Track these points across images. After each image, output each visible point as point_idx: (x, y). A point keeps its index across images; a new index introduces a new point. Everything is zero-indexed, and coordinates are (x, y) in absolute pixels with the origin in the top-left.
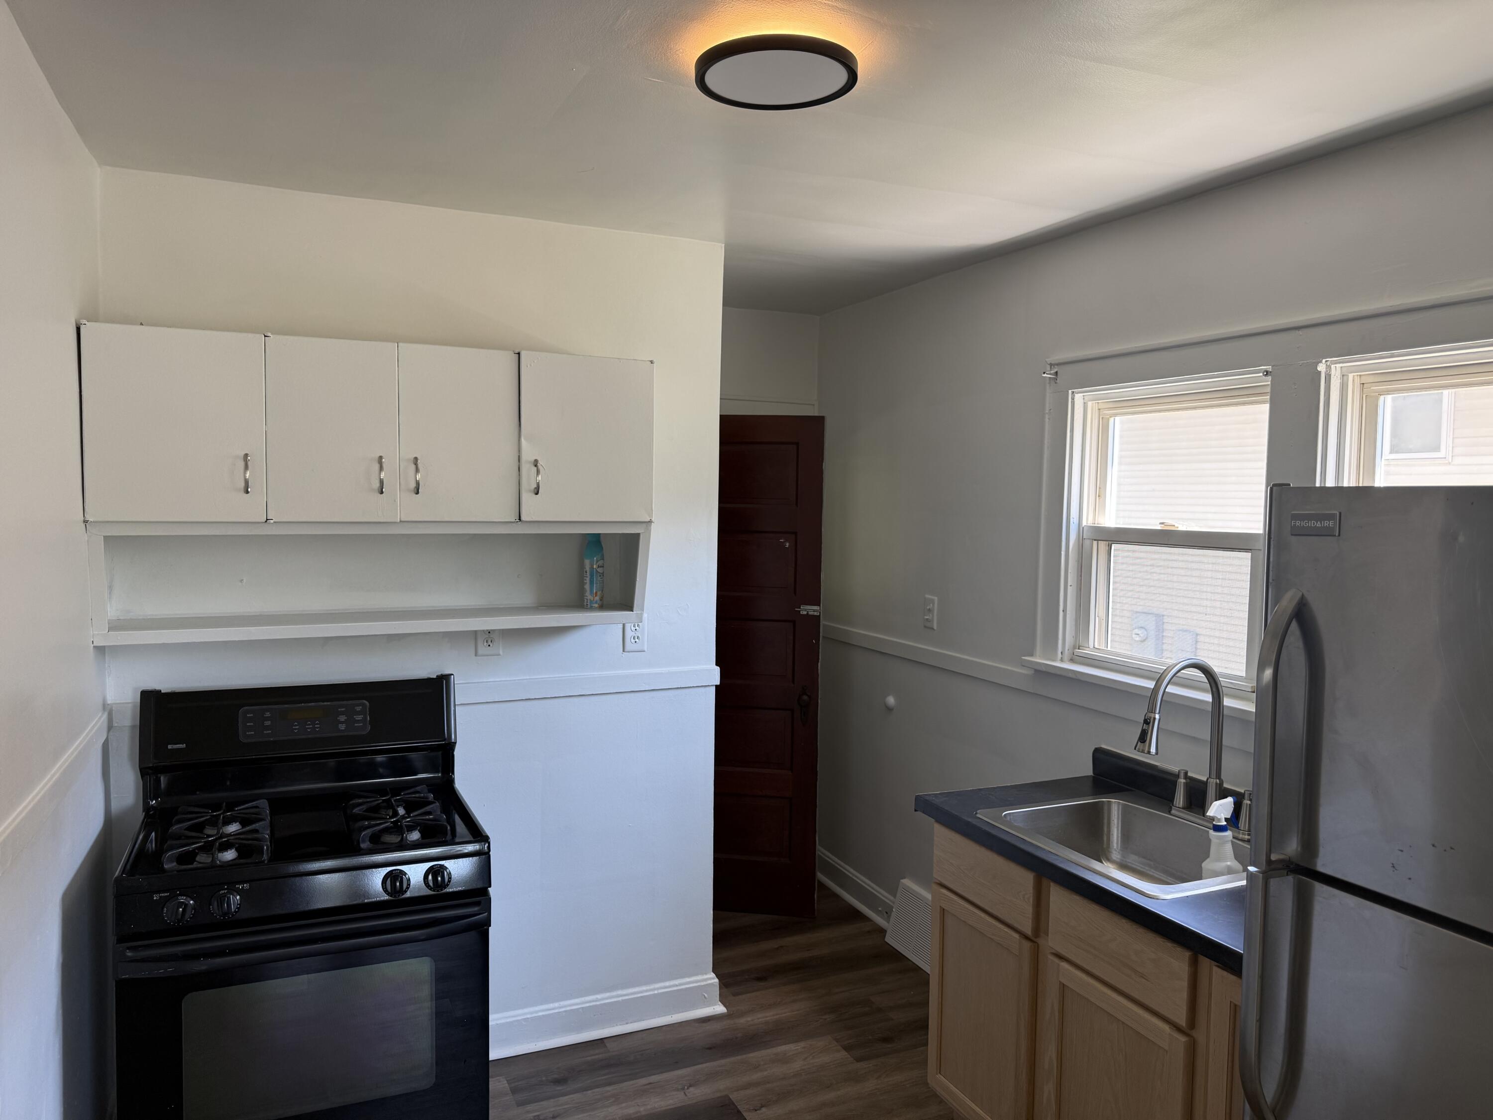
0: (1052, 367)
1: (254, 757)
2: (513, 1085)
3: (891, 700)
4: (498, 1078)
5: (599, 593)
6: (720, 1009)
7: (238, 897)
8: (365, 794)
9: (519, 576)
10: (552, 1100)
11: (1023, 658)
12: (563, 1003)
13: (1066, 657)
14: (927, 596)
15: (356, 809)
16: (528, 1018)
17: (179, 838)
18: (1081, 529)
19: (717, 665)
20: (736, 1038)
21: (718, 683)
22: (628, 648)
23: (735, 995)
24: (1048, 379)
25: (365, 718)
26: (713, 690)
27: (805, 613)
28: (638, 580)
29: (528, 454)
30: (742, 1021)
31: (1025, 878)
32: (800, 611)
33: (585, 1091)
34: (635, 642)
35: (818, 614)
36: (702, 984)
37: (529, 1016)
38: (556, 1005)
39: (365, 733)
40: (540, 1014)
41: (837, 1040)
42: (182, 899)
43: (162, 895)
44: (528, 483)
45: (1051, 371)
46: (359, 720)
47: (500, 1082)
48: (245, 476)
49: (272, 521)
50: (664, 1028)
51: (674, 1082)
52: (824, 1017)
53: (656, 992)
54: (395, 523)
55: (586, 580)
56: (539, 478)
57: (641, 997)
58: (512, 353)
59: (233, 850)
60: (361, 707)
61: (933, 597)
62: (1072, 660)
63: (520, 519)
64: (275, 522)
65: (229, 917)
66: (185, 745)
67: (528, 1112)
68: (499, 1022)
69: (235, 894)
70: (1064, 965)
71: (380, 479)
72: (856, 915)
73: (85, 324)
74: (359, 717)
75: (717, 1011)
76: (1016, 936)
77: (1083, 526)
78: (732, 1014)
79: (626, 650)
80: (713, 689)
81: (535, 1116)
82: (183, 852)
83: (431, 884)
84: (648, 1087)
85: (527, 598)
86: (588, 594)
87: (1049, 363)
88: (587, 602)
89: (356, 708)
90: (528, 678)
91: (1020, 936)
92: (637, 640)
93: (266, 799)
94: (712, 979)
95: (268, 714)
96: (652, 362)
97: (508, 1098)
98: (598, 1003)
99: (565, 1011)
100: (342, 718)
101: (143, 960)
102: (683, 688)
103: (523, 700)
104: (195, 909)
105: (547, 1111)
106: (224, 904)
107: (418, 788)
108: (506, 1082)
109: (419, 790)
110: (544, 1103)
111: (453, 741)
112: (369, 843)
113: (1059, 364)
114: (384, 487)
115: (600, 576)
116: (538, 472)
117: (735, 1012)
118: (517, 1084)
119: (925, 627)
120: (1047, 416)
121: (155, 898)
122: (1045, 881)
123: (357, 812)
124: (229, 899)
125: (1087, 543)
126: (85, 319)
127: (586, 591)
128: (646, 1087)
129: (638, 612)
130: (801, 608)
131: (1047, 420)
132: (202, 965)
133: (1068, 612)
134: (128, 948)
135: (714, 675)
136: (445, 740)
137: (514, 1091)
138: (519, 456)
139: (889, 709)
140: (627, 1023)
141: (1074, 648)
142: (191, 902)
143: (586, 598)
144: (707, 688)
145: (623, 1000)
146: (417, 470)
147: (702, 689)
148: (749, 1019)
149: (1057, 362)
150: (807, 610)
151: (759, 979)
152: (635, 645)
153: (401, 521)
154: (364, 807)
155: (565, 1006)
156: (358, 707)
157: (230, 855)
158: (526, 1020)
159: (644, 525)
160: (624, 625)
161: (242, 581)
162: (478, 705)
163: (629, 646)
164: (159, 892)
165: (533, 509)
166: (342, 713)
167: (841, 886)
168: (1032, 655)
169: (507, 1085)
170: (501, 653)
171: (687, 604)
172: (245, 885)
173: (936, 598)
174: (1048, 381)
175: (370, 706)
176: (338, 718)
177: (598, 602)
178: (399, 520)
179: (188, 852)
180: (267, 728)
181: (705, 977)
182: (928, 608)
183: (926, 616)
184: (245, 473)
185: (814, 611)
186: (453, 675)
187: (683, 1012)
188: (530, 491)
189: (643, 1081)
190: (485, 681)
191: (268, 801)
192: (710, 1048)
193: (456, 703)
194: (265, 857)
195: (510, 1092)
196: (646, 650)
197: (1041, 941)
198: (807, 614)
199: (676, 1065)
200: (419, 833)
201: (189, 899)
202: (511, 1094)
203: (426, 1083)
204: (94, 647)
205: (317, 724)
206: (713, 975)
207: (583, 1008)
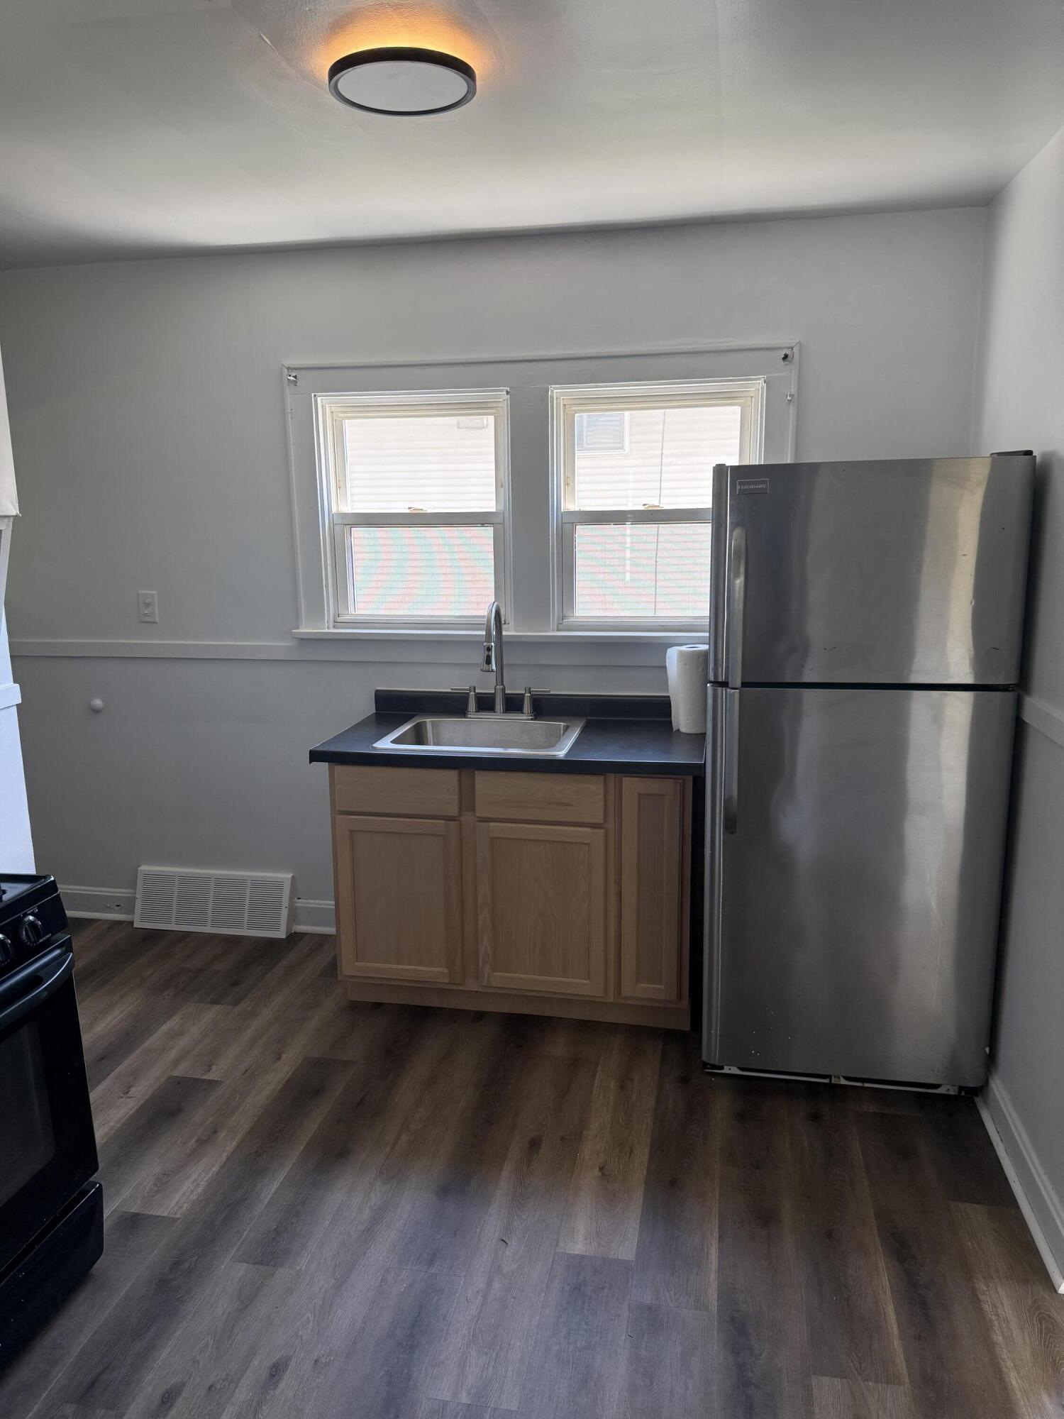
3: (97, 703)
11: (294, 631)
13: (331, 626)
14: (143, 592)
18: (331, 516)
19: (15, 682)
20: (116, 1041)
21: (19, 701)
26: (15, 711)
41: (199, 1002)
52: (165, 995)
61: (150, 592)
62: (335, 627)
70: (494, 824)
76: (442, 822)
77: (333, 512)
80: (15, 709)
87: (286, 366)
91: (446, 821)
113: (297, 369)
120: (289, 416)
125: (337, 527)
131: (289, 419)
135: (14, 694)
139: (96, 712)
141: (338, 615)
144: (10, 709)
147: (6, 710)
149: (295, 366)
168: (298, 628)
173: (155, 592)
182: (145, 602)
183: (143, 611)
197: (463, 818)
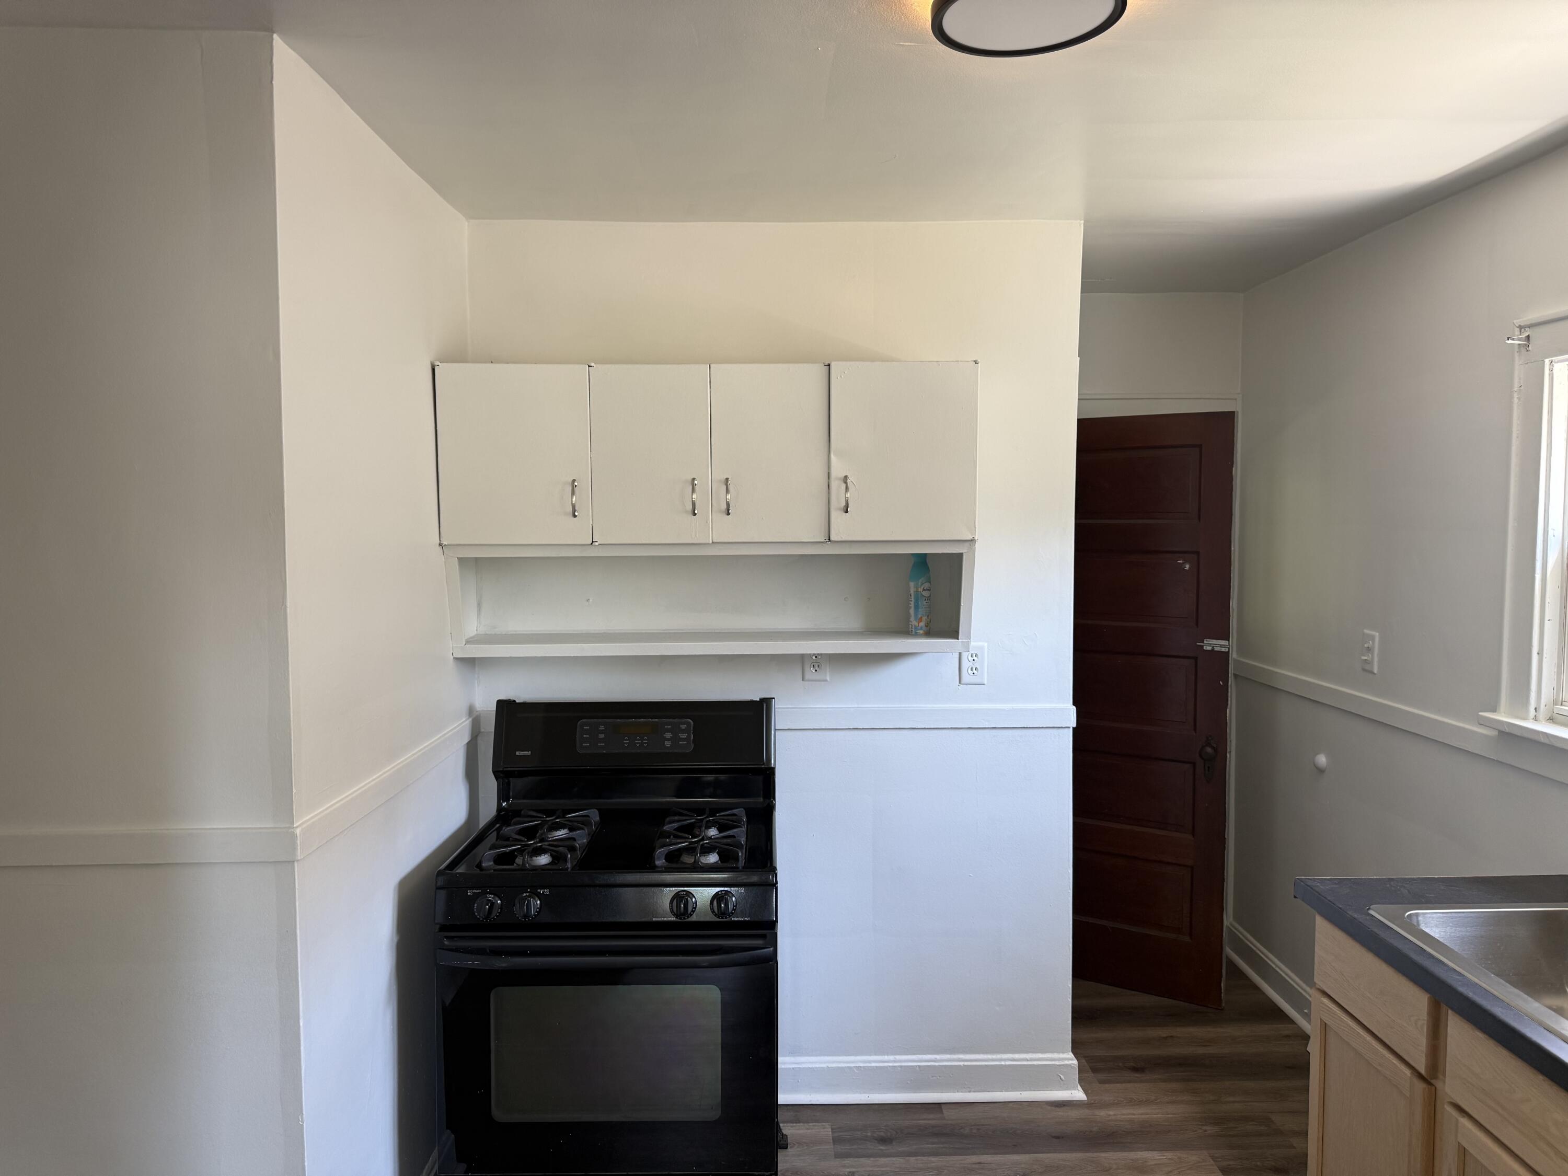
0: (1523, 330)
1: (588, 767)
2: (836, 1134)
3: (1322, 760)
4: (824, 1124)
5: (924, 618)
6: (1079, 1094)
7: (538, 902)
8: (684, 812)
9: (846, 599)
10: (872, 1159)
11: (1480, 713)
12: (898, 1057)
13: (1540, 715)
14: (1366, 631)
15: (667, 826)
16: (860, 1067)
17: (507, 839)
20: (1091, 1131)
22: (964, 680)
23: (1102, 1082)
24: (1516, 347)
25: (689, 736)
26: (1071, 731)
27: (1209, 648)
28: (962, 604)
29: (839, 468)
30: (1102, 1113)
31: (1419, 1000)
32: (1203, 646)
33: (907, 1156)
34: (973, 674)
35: (1227, 650)
36: (1057, 1063)
37: (862, 1065)
38: (891, 1058)
39: (688, 752)
40: (873, 1065)
41: (1213, 1157)
42: (490, 897)
43: (475, 891)
44: (837, 501)
45: (1521, 335)
46: (683, 738)
47: (824, 1128)
48: (572, 501)
49: (597, 544)
50: (1011, 1105)
51: (1008, 1167)
52: (1205, 1128)
53: (1003, 1063)
54: (708, 544)
55: (910, 604)
56: (848, 495)
57: (986, 1065)
58: (823, 365)
59: (547, 856)
60: (685, 726)
61: (1373, 633)
62: (1551, 720)
63: (829, 539)
64: (599, 544)
65: (529, 920)
66: (530, 752)
67: (844, 1166)
68: (831, 1065)
69: (537, 899)
70: (1465, 1122)
71: (692, 501)
72: (1278, 1015)
73: (438, 365)
74: (684, 736)
75: (1075, 1097)
76: (1408, 1072)
78: (1093, 1103)
79: (962, 682)
80: (1068, 731)
81: (850, 1172)
82: (500, 853)
83: (716, 910)
84: (977, 1166)
85: (854, 623)
86: (912, 619)
87: (1517, 326)
88: (912, 628)
89: (681, 726)
90: (856, 706)
91: (1412, 1073)
92: (975, 671)
93: (596, 809)
94: (1069, 1059)
95: (602, 728)
96: (976, 362)
97: (828, 1147)
98: (937, 1064)
99: (901, 1067)
100: (668, 735)
101: (457, 950)
102: (1030, 728)
103: (850, 729)
104: (501, 908)
105: (864, 1169)
106: (524, 907)
107: (735, 811)
108: (830, 1130)
109: (736, 813)
110: (863, 1160)
111: (773, 766)
112: (664, 861)
113: (1531, 326)
114: (696, 507)
115: (925, 600)
116: (847, 489)
117: (1096, 1102)
118: (841, 1134)
119: (1364, 670)
120: (1516, 396)
121: (469, 894)
122: (1444, 1008)
123: (668, 829)
124: (529, 902)
126: (438, 361)
127: (911, 616)
128: (974, 1166)
129: (964, 640)
130: (1205, 642)
131: (1516, 400)
132: (502, 963)
133: (1545, 655)
134: (447, 937)
135: (1070, 716)
136: (764, 764)
137: (836, 1141)
138: (829, 473)
139: (1321, 771)
140: (970, 1092)
141: (1555, 703)
142: (499, 902)
143: (910, 623)
144: (1065, 730)
145: (964, 1065)
146: (727, 491)
147: (1056, 731)
148: (1111, 1113)
149: (1528, 323)
150: (1210, 644)
151: (1135, 1069)
152: (974, 676)
153: (713, 542)
154: (676, 825)
155: (900, 1061)
156: (683, 726)
157: (544, 860)
158: (858, 1068)
159: (967, 544)
160: (960, 654)
161: (588, 600)
162: (804, 731)
163: (966, 677)
164: (473, 888)
165: (843, 528)
166: (668, 731)
167: (1264, 978)
168: (1494, 710)
169: (831, 1133)
170: (828, 679)
171: (1035, 634)
172: (546, 890)
173: (1376, 634)
174: (1517, 350)
175: (694, 724)
176: (664, 735)
177: (924, 628)
178: (711, 542)
179: (505, 853)
180: (601, 740)
181: (1062, 1056)
182: (1366, 646)
183: (1365, 656)
184: (572, 498)
185: (1221, 646)
186: (774, 698)
187: (1034, 1091)
188: (840, 509)
189: (974, 1159)
190: (812, 706)
191: (599, 812)
192: (1057, 1137)
193: (776, 728)
194: (569, 865)
195: (832, 1141)
196: (986, 683)
197: (1438, 1084)
198: (1213, 650)
199: (1016, 1148)
200: (717, 856)
201: (497, 899)
202: (832, 1144)
203: (715, 1114)
204: (454, 658)
205: (646, 740)
206: (1071, 1055)
207: (919, 1066)
